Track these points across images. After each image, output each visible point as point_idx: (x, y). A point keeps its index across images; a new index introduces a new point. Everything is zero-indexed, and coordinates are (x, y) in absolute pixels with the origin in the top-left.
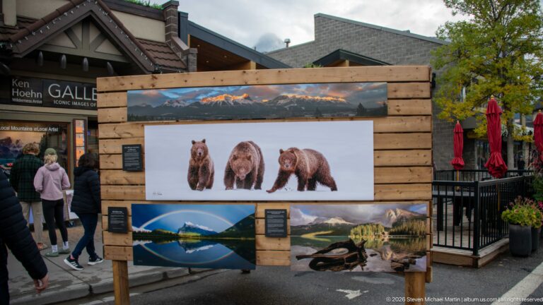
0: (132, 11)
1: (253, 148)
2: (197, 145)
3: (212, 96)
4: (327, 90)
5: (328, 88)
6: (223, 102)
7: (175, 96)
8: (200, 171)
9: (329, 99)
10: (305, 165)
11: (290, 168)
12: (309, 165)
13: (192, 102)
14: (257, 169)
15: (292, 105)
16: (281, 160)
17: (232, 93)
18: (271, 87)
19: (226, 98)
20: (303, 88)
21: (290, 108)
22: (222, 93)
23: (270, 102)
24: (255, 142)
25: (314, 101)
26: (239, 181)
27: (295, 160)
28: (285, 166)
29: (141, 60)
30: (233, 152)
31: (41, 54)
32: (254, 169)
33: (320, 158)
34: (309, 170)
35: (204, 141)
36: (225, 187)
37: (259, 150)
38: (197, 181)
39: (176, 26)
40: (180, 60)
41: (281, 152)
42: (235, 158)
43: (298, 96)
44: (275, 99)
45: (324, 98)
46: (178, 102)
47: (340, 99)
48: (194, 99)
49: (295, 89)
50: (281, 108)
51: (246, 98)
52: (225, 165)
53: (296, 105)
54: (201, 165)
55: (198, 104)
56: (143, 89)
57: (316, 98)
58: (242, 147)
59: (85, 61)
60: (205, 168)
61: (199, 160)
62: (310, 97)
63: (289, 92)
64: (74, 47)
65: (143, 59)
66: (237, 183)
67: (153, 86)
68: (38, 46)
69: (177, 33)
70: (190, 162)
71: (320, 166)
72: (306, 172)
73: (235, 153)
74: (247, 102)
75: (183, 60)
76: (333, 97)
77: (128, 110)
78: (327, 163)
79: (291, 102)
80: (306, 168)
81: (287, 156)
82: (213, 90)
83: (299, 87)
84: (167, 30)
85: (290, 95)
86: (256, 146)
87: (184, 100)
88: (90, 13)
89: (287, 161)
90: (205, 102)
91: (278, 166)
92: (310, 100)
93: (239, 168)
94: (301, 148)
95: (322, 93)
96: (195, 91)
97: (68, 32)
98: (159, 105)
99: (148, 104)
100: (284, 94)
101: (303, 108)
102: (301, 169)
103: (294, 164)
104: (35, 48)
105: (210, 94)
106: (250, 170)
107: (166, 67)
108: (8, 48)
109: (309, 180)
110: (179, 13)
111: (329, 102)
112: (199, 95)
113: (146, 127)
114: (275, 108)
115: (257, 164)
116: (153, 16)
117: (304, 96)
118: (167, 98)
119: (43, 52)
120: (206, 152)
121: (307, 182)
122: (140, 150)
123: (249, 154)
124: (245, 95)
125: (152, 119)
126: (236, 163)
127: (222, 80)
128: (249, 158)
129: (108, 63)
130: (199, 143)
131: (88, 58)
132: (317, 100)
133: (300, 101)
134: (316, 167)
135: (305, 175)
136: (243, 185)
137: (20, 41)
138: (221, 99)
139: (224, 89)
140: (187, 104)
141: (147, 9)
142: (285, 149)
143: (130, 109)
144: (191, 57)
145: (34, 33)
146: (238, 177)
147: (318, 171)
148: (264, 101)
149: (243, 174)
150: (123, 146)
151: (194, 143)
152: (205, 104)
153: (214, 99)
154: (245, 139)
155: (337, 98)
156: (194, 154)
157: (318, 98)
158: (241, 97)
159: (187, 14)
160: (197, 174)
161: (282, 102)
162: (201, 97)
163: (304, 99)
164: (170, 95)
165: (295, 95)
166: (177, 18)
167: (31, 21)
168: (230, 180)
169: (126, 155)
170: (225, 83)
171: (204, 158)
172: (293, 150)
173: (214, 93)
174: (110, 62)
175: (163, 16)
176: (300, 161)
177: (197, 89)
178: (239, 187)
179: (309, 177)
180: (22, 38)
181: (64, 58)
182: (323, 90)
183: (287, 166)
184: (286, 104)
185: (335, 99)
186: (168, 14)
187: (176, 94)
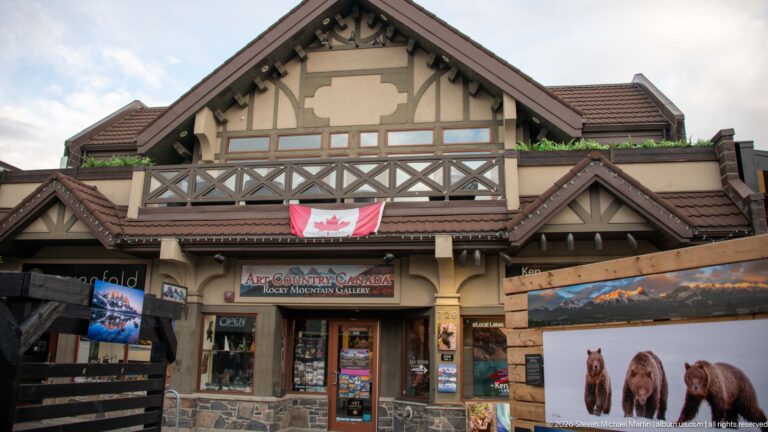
0: (666, 158)
1: (653, 361)
2: (592, 356)
3: (605, 293)
4: (741, 272)
5: (742, 270)
6: (617, 300)
7: (570, 296)
8: (597, 391)
9: (745, 285)
10: (720, 388)
11: (700, 391)
12: (725, 387)
13: (585, 301)
14: (659, 390)
15: (696, 298)
16: (688, 379)
17: (626, 288)
18: (668, 275)
19: (620, 295)
20: (708, 272)
21: (693, 303)
22: (614, 288)
23: (668, 297)
24: (655, 353)
25: (723, 291)
26: (639, 407)
27: (706, 380)
28: (693, 388)
29: (670, 225)
30: (631, 366)
31: (543, 237)
32: (655, 390)
33: (740, 377)
34: (725, 395)
35: (599, 351)
36: (623, 413)
37: (660, 363)
38: (594, 403)
39: (734, 164)
40: (741, 213)
41: (687, 367)
42: (633, 374)
43: (702, 286)
44: (675, 291)
45: (737, 285)
46: (572, 302)
47: (760, 285)
48: (587, 298)
49: (698, 275)
50: (682, 303)
51: (642, 293)
52: (623, 383)
53: (700, 298)
54: (598, 382)
55: (591, 304)
56: (542, 289)
57: (726, 286)
58: (641, 359)
59: (598, 236)
60: (602, 385)
61: (595, 374)
62: (718, 286)
63: (691, 280)
64: (581, 222)
65: (673, 223)
66: (637, 409)
67: (550, 284)
68: (536, 229)
69: (737, 174)
70: (587, 379)
71: (741, 390)
72: (722, 399)
73: (633, 368)
74: (643, 298)
75: (744, 212)
76: (750, 282)
77: (529, 315)
78: (751, 387)
79: (694, 295)
80: (722, 392)
81: (695, 373)
82: (605, 286)
83: (702, 273)
84: (723, 171)
85: (692, 285)
86: (656, 358)
87: (578, 301)
88: (596, 179)
89: (695, 381)
90: (598, 301)
91: (684, 388)
92: (718, 290)
93: (639, 387)
94: (712, 360)
95: (733, 278)
96: (588, 288)
97: (572, 204)
98: (555, 307)
99: (546, 306)
100: (685, 284)
101: (710, 302)
102: (714, 393)
103: (705, 386)
104: (533, 232)
105: (603, 290)
106: (651, 391)
107: (715, 227)
108: (504, 237)
109: (727, 411)
110: (737, 145)
111: (744, 290)
112: (591, 293)
113: (545, 333)
114: (675, 305)
115: (659, 383)
116: (699, 157)
117: (710, 285)
118: (563, 298)
119: (546, 234)
120: (602, 366)
121: (725, 414)
122: (540, 359)
123: (649, 369)
124: (640, 289)
125: (549, 325)
126: (635, 380)
127: (615, 272)
128: (649, 375)
129: (629, 235)
130: (595, 353)
131: (601, 233)
132: (728, 288)
133: (705, 292)
134: (736, 392)
135: (721, 404)
136: (644, 413)
137: (516, 228)
138: (614, 296)
139: (616, 283)
140: (581, 305)
141: (688, 150)
142: (691, 364)
143: (531, 313)
144: (754, 206)
145: (530, 216)
146: (638, 401)
147: (739, 397)
148: (662, 295)
149: (642, 396)
150: (526, 356)
151: (589, 353)
152: (599, 304)
153: (607, 297)
154: (643, 349)
155: (756, 283)
156: (590, 367)
157: (728, 285)
158: (635, 292)
159: (752, 142)
160: (594, 393)
161: (683, 295)
162: (594, 296)
163: (710, 289)
164: (565, 294)
165: (698, 283)
166: (734, 152)
167: (531, 200)
168: (629, 403)
169: (529, 366)
170: (619, 275)
171: (600, 372)
172: (702, 365)
173: (607, 289)
174: (631, 233)
175: (714, 153)
176: (713, 381)
177: (589, 286)
178: (640, 415)
179: (726, 407)
180: (518, 224)
181: (571, 237)
182: (734, 274)
183: (696, 388)
184: (687, 298)
185: (753, 285)
186: (721, 150)
187: (570, 292)
